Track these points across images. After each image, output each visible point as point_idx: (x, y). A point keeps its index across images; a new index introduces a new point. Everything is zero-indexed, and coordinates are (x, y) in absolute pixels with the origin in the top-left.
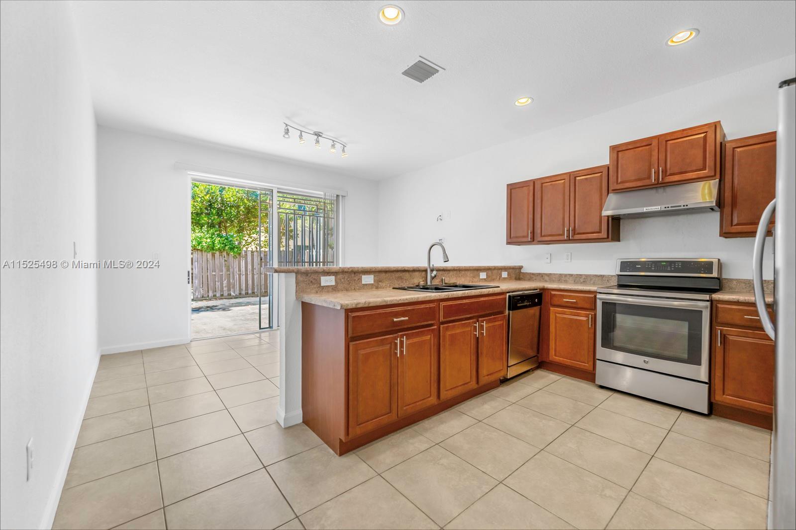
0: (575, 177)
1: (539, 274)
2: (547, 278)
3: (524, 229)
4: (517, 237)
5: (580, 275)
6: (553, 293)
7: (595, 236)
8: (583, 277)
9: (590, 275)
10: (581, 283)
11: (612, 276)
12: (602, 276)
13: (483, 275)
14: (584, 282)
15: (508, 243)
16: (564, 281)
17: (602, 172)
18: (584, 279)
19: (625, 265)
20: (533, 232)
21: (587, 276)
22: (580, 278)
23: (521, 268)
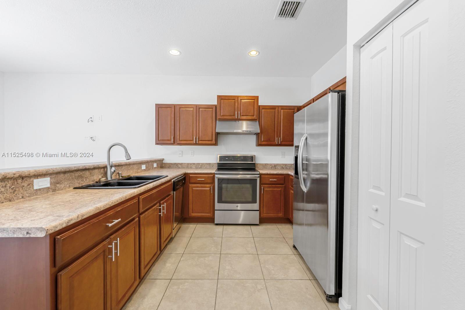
0: (199, 108)
1: (175, 164)
2: (180, 166)
3: (168, 135)
4: (163, 140)
5: (199, 164)
6: (191, 175)
7: (209, 142)
8: (200, 165)
9: (204, 163)
10: (199, 168)
11: (215, 164)
12: (210, 164)
13: (144, 167)
14: (201, 167)
15: (157, 144)
16: (190, 167)
17: (213, 108)
18: (201, 165)
19: (221, 158)
20: (174, 138)
21: (202, 164)
22: (199, 165)
23: (163, 160)
